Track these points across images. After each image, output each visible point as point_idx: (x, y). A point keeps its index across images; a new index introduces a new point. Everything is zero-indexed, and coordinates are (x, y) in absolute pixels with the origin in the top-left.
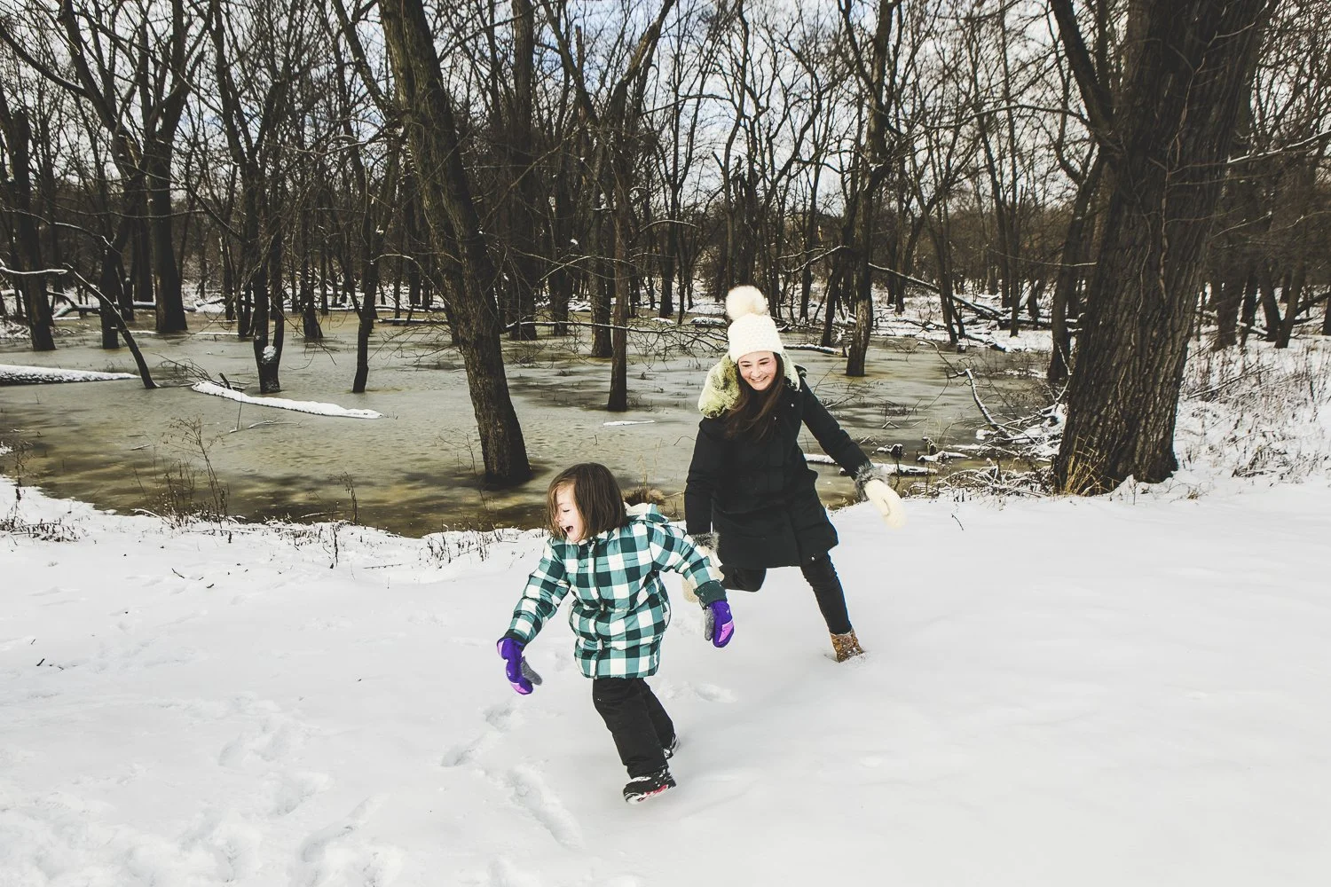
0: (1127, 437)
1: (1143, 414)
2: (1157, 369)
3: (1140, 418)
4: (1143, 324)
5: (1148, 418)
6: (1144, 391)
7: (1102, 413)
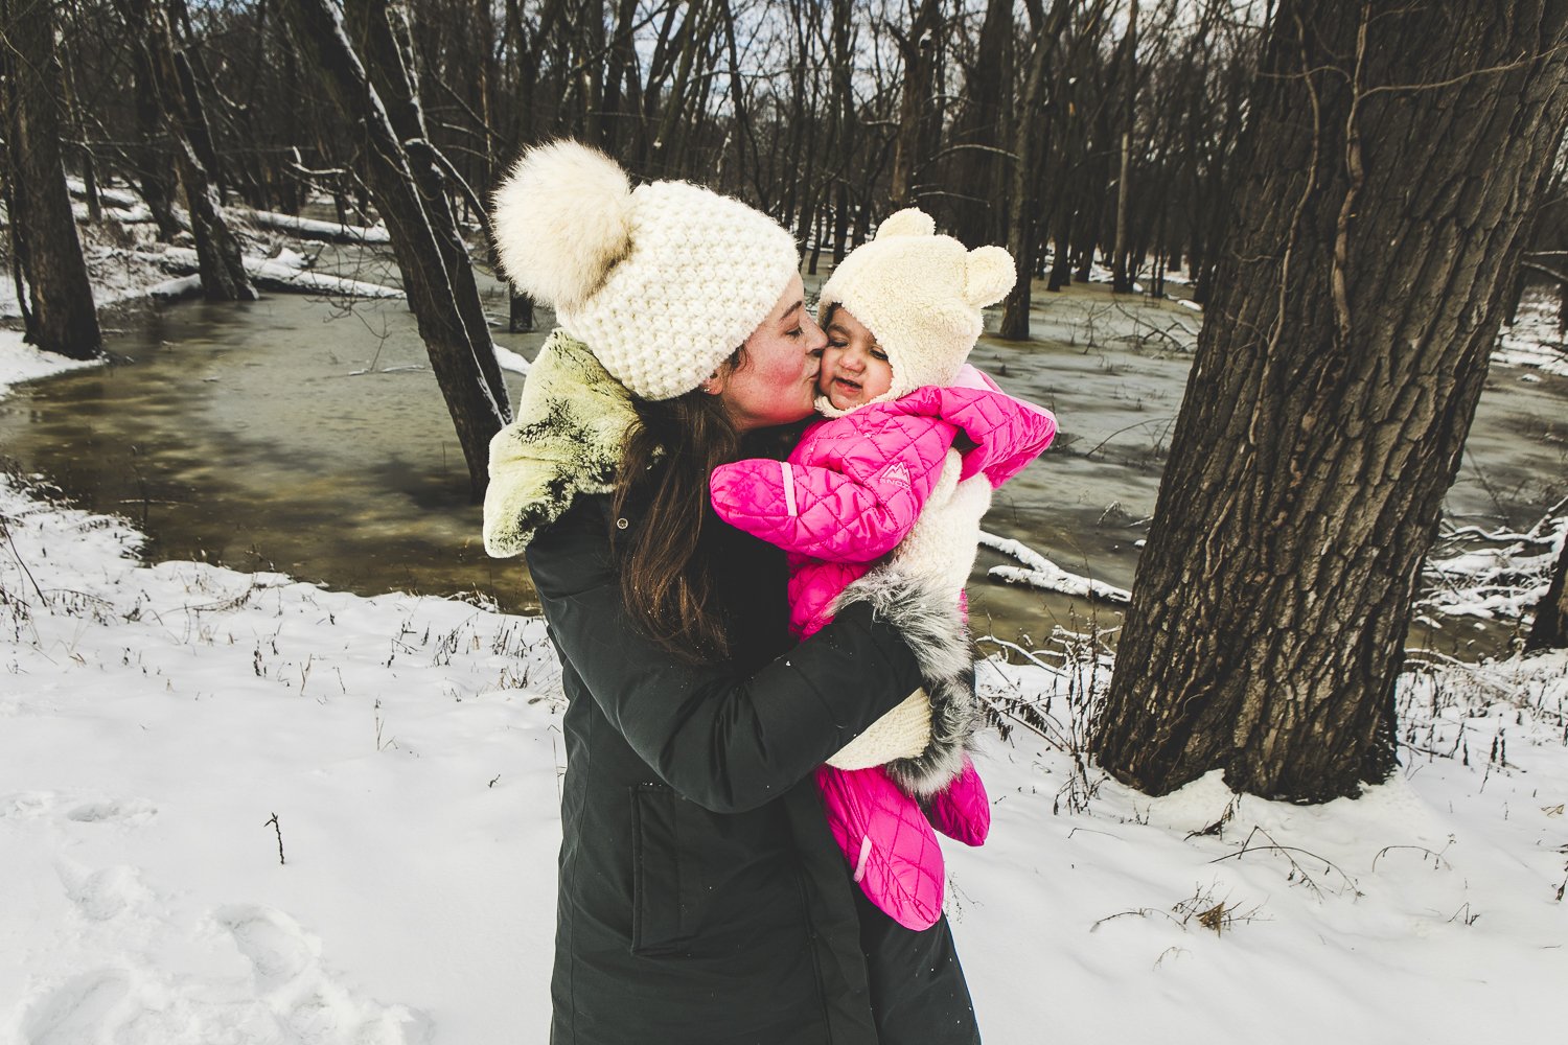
0: (1220, 675)
1: (1262, 628)
2: (1312, 519)
3: (1253, 638)
4: (1280, 388)
5: (1277, 639)
6: (1271, 572)
7: (1170, 600)
